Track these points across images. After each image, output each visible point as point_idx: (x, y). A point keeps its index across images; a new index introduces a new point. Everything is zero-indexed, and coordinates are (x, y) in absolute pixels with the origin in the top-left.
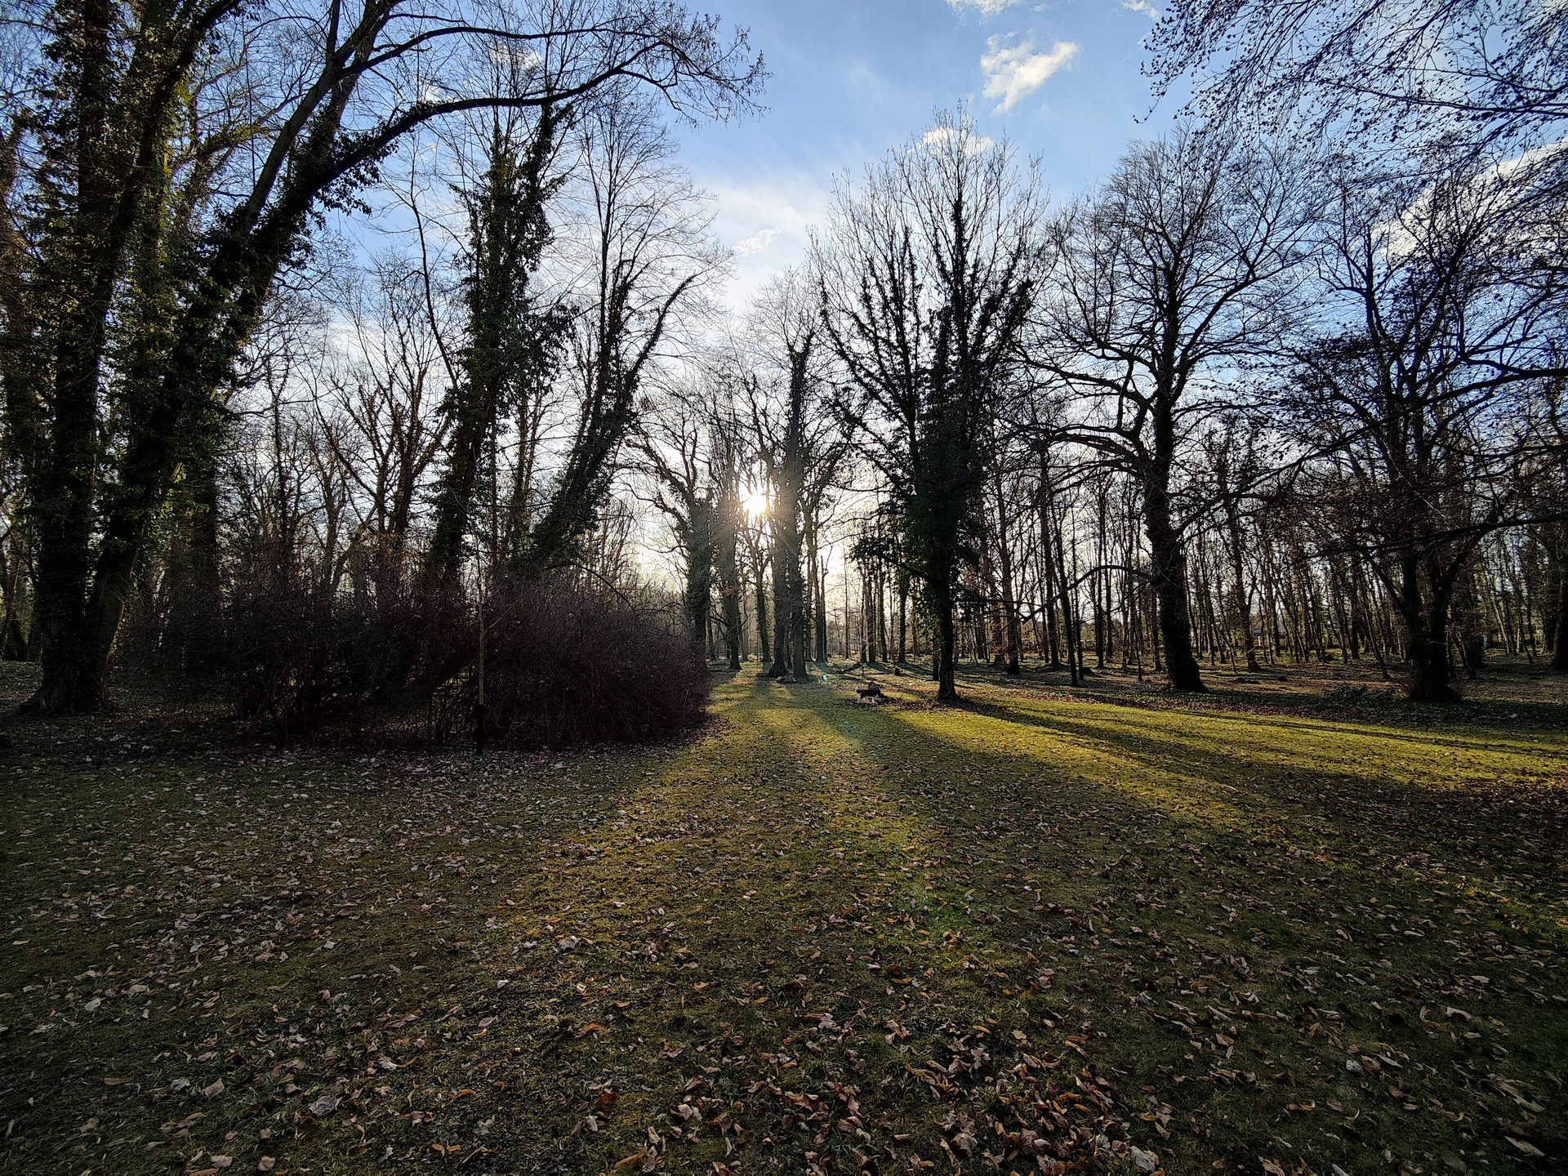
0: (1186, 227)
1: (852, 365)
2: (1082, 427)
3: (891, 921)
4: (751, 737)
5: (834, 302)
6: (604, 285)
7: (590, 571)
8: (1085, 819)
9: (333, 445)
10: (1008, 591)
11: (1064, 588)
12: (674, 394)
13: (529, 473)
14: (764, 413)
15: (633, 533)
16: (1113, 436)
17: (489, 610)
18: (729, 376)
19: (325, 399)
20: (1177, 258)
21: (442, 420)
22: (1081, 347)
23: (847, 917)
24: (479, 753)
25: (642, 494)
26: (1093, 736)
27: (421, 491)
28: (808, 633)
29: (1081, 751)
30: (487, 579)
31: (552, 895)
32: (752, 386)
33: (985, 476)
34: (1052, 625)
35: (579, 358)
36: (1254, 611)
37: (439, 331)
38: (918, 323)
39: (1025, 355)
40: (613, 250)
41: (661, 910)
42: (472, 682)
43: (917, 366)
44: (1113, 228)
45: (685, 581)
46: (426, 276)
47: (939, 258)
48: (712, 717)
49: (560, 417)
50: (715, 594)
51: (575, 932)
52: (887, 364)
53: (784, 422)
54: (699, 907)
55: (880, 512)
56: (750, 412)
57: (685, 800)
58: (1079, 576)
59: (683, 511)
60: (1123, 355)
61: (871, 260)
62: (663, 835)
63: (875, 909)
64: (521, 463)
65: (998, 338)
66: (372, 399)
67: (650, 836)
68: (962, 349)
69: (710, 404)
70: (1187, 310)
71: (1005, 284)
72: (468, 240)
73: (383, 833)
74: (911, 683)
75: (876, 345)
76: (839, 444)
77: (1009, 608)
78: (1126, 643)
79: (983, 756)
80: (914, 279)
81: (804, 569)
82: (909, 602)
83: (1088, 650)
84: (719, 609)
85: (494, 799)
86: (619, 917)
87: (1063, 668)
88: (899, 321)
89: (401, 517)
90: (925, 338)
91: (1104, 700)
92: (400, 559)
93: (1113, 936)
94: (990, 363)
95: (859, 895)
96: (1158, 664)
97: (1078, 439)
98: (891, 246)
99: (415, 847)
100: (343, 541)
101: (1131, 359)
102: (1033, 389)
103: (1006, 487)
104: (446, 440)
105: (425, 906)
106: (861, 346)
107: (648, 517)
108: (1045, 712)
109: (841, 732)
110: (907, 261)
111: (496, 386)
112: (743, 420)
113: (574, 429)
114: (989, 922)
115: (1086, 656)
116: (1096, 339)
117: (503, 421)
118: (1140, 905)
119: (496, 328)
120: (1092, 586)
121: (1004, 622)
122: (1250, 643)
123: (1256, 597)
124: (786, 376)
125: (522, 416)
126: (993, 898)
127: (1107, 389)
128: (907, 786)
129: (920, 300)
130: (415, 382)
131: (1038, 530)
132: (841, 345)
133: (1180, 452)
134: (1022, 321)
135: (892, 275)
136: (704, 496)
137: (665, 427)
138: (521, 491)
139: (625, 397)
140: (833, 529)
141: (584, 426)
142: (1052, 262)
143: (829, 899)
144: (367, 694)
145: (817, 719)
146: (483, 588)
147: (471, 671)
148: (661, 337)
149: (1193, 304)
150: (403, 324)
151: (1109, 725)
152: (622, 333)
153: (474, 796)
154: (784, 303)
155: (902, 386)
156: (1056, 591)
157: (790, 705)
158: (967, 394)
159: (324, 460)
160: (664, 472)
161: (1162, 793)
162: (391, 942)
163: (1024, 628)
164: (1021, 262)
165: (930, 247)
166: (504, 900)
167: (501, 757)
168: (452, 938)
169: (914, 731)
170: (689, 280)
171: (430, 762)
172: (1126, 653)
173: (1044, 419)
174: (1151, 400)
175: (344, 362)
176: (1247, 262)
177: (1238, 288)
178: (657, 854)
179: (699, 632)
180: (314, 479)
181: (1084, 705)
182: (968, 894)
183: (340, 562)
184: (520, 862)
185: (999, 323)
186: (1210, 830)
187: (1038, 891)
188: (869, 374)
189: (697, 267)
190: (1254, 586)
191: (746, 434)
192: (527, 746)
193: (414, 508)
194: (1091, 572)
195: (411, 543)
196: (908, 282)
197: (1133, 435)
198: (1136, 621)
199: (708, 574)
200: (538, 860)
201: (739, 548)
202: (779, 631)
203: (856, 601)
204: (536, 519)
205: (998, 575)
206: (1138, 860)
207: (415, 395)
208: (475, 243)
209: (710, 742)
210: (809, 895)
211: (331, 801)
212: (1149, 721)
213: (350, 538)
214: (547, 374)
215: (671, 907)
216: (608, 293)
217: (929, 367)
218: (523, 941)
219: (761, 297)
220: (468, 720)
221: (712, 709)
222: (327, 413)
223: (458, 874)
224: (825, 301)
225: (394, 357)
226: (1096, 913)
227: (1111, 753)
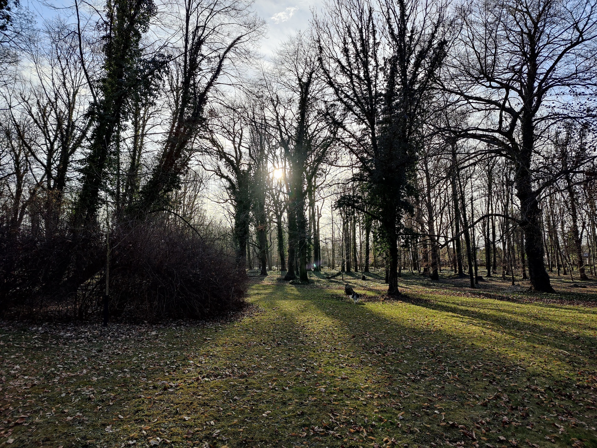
0: (541, 9)
1: (336, 92)
2: (477, 129)
3: (352, 430)
4: (272, 318)
5: (326, 52)
6: (187, 41)
7: (176, 215)
8: (474, 370)
9: (21, 136)
10: (431, 229)
11: (466, 227)
12: (228, 107)
13: (140, 155)
14: (283, 119)
15: (203, 192)
16: (497, 135)
17: (113, 239)
18: (262, 96)
19: (17, 107)
20: (536, 28)
21: (87, 121)
22: (477, 80)
23: (325, 428)
24: (105, 325)
25: (207, 167)
26: (482, 319)
27: (74, 164)
28: (309, 253)
29: (474, 328)
30: (113, 218)
31: (146, 413)
32: (276, 102)
33: (417, 159)
34: (459, 249)
35: (171, 85)
36: (584, 242)
37: (86, 67)
38: (377, 65)
39: (442, 85)
40: (193, 19)
41: (212, 422)
42: (102, 282)
43: (376, 92)
44: (497, 9)
45: (234, 220)
46: (79, 34)
47: (390, 26)
48: (248, 305)
49: (159, 120)
50: (252, 229)
51: (160, 436)
52: (358, 90)
53: (295, 124)
54: (236, 421)
55: (354, 180)
56: (275, 118)
57: (230, 355)
58: (475, 220)
59: (233, 178)
60: (503, 86)
61: (349, 28)
62: (216, 376)
63: (343, 423)
64: (135, 148)
65: (426, 75)
66: (45, 108)
67: (208, 376)
68: (403, 82)
69: (250, 113)
70: (542, 59)
71: (430, 42)
72: (105, 13)
73: (45, 374)
74: (372, 285)
75: (351, 78)
76: (329, 138)
77: (432, 240)
78: (505, 261)
79: (414, 331)
80: (375, 39)
81: (307, 213)
82: (371, 235)
83: (481, 265)
84: (254, 238)
85: (113, 353)
86: (186, 427)
87: (465, 276)
88: (366, 64)
89: (61, 180)
90: (381, 75)
91: (490, 297)
92: (59, 206)
93: (489, 441)
94: (421, 90)
95: (333, 415)
96: (524, 274)
97: (474, 136)
98: (361, 19)
99: (65, 382)
100: (26, 194)
101: (508, 88)
102: (446, 106)
103: (430, 165)
104: (89, 134)
105: (69, 418)
106: (342, 79)
107: (211, 181)
108: (454, 303)
109: (327, 314)
110: (370, 28)
111: (120, 102)
112: (270, 123)
113: (167, 127)
114: (412, 432)
115: (480, 269)
116: (486, 76)
117: (124, 123)
118: (505, 423)
119: (121, 67)
120: (484, 225)
121: (429, 248)
122: (581, 263)
123: (585, 233)
124: (297, 97)
125: (136, 119)
126: (416, 418)
127: (492, 106)
128: (367, 348)
129: (378, 52)
130: (71, 98)
131: (450, 191)
132: (330, 78)
133: (538, 145)
134: (440, 65)
135: (362, 36)
136: (246, 169)
137: (224, 127)
138: (135, 166)
139: (199, 109)
140: (325, 190)
141: (173, 126)
142: (459, 29)
143: (315, 416)
144: (37, 288)
145: (314, 307)
146: (110, 224)
147: (101, 274)
148: (221, 73)
149: (546, 55)
150: (64, 63)
151: (492, 312)
152: (197, 70)
153: (100, 351)
154: (296, 52)
155: (367, 103)
156: (461, 229)
157: (296, 298)
158: (406, 108)
159: (15, 144)
160: (222, 154)
161: (522, 355)
162: (48, 440)
163: (441, 251)
164: (441, 29)
165: (385, 20)
166: (117, 415)
167: (119, 327)
168: (84, 438)
169: (372, 315)
170: (238, 39)
171: (75, 330)
172: (504, 268)
173: (454, 124)
174: (520, 113)
175: (28, 86)
176: (578, 30)
177: (573, 45)
178: (212, 388)
179: (242, 252)
180: (9, 156)
181: (478, 300)
182: (400, 415)
183: (24, 207)
184: (127, 392)
185: (426, 66)
186: (551, 378)
187: (443, 413)
188: (347, 96)
189: (243, 30)
190: (584, 227)
191: (272, 131)
192: (135, 321)
193: (68, 175)
194: (483, 218)
195: (67, 196)
196: (371, 41)
197: (509, 134)
198: (511, 248)
199: (247, 216)
200: (139, 391)
201: (267, 201)
202: (291, 251)
203: (339, 234)
204: (143, 182)
205: (426, 219)
206: (506, 396)
207: (70, 106)
208: (110, 15)
209: (246, 320)
210: (303, 414)
211: (14, 353)
212: (517, 310)
213: (30, 192)
214: (151, 95)
215: (218, 420)
216: (189, 47)
217: (384, 92)
218: (128, 440)
219: (282, 49)
220: (99, 305)
221: (249, 300)
222: (17, 118)
223: (90, 399)
224: (321, 52)
225: (58, 83)
226: (478, 428)
227: (493, 330)
